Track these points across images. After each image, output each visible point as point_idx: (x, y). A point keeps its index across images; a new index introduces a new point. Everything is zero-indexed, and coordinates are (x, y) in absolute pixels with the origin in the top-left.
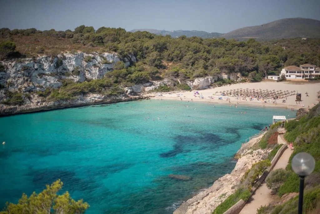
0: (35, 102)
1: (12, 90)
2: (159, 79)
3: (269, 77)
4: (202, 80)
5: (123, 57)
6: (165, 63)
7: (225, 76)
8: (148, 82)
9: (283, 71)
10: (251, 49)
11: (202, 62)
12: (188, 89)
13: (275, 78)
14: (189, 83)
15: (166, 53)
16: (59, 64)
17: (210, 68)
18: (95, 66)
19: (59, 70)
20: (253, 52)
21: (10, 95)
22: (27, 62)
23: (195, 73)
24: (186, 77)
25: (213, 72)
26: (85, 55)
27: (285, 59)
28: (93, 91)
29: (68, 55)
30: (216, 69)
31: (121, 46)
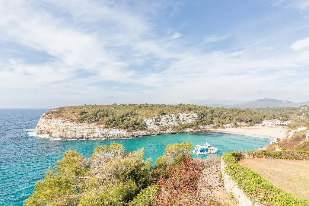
0: (170, 131)
1: (163, 126)
2: (213, 123)
3: (258, 124)
4: (229, 124)
5: (199, 115)
6: (214, 118)
7: (238, 124)
8: (209, 125)
9: (264, 122)
10: (248, 113)
11: (228, 118)
12: (224, 128)
13: (260, 124)
14: (224, 126)
15: (214, 114)
16: (178, 117)
17: (232, 120)
18: (190, 118)
19: (178, 119)
20: (249, 114)
21: (162, 127)
22: (168, 116)
23: (227, 122)
24: (223, 123)
25: (233, 121)
26: (186, 114)
27: (264, 117)
28: (189, 127)
29: (180, 114)
30: (234, 121)
31: (198, 111)
